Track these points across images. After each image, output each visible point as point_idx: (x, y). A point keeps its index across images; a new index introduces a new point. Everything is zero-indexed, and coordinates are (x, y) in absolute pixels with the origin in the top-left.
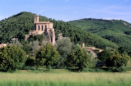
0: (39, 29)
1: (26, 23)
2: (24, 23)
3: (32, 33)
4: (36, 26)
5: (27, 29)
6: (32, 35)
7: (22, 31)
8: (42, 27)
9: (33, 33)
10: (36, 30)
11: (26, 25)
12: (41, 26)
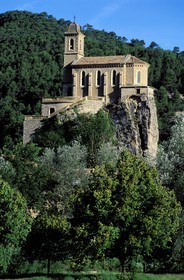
0: (85, 92)
1: (26, 65)
2: (16, 64)
3: (52, 110)
4: (72, 77)
5: (32, 89)
6: (54, 118)
7: (8, 98)
8: (101, 79)
9: (58, 108)
10: (70, 93)
11: (25, 73)
12: (93, 75)
